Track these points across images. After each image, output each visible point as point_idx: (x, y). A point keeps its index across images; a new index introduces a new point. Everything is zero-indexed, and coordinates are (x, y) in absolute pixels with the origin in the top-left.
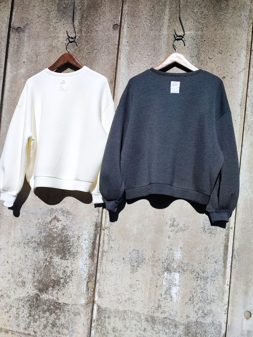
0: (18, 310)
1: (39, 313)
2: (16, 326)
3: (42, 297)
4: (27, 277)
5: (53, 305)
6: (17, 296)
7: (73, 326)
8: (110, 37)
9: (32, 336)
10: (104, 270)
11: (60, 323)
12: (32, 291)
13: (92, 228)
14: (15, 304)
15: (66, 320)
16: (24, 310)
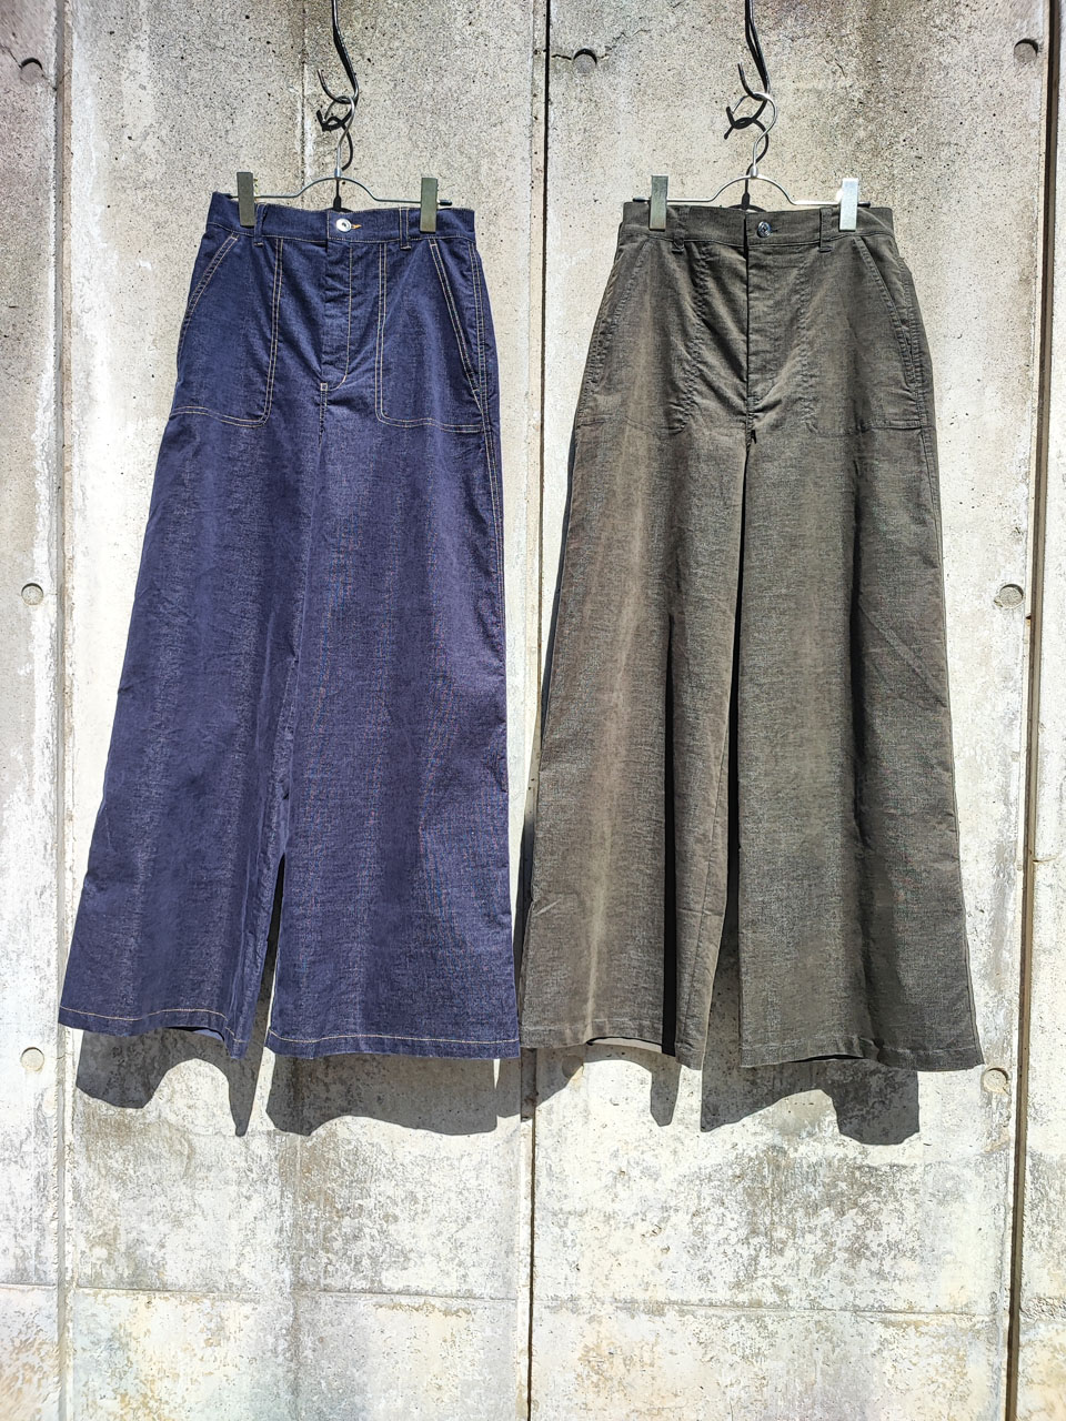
0: (698, 1220)
1: (790, 1216)
2: (697, 1283)
3: (796, 1155)
4: (726, 1088)
5: (845, 1181)
6: (686, 1166)
7: (937, 1243)
8: (1006, 94)
9: (768, 1307)
10: (1046, 1020)
11: (884, 1241)
12: (752, 1140)
13: (982, 866)
14: (682, 1196)
15: (904, 1225)
16: (727, 1213)
